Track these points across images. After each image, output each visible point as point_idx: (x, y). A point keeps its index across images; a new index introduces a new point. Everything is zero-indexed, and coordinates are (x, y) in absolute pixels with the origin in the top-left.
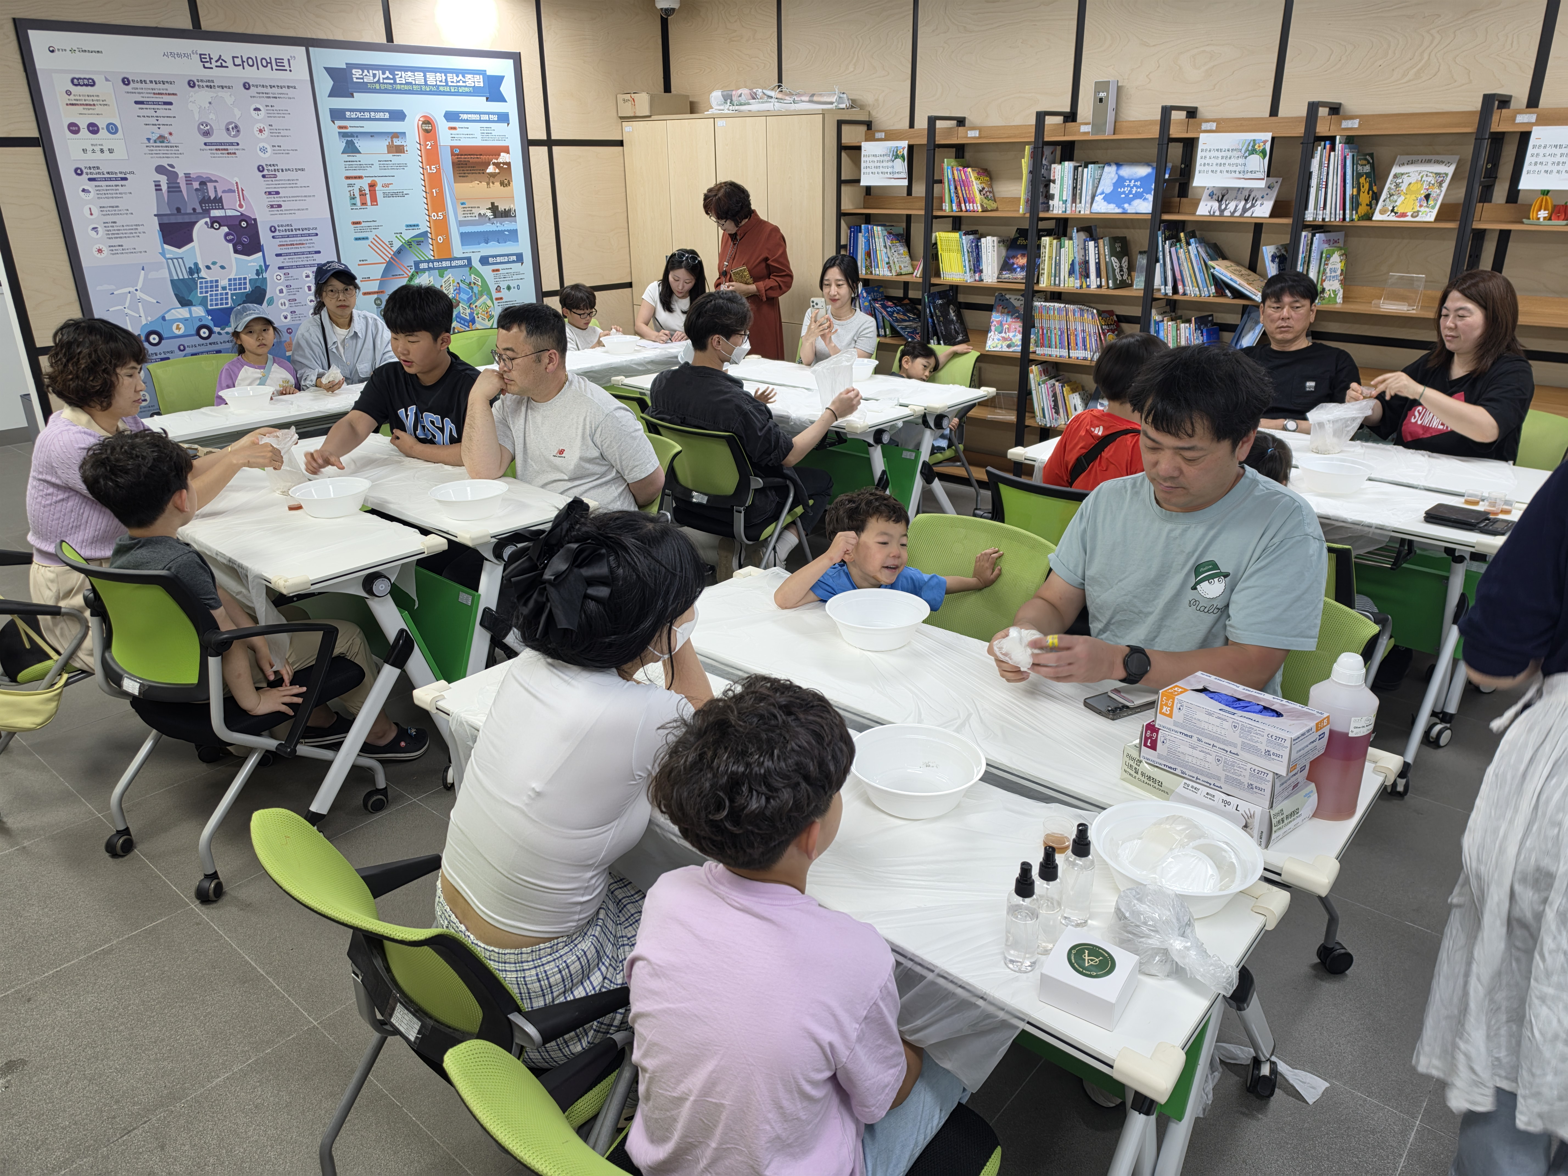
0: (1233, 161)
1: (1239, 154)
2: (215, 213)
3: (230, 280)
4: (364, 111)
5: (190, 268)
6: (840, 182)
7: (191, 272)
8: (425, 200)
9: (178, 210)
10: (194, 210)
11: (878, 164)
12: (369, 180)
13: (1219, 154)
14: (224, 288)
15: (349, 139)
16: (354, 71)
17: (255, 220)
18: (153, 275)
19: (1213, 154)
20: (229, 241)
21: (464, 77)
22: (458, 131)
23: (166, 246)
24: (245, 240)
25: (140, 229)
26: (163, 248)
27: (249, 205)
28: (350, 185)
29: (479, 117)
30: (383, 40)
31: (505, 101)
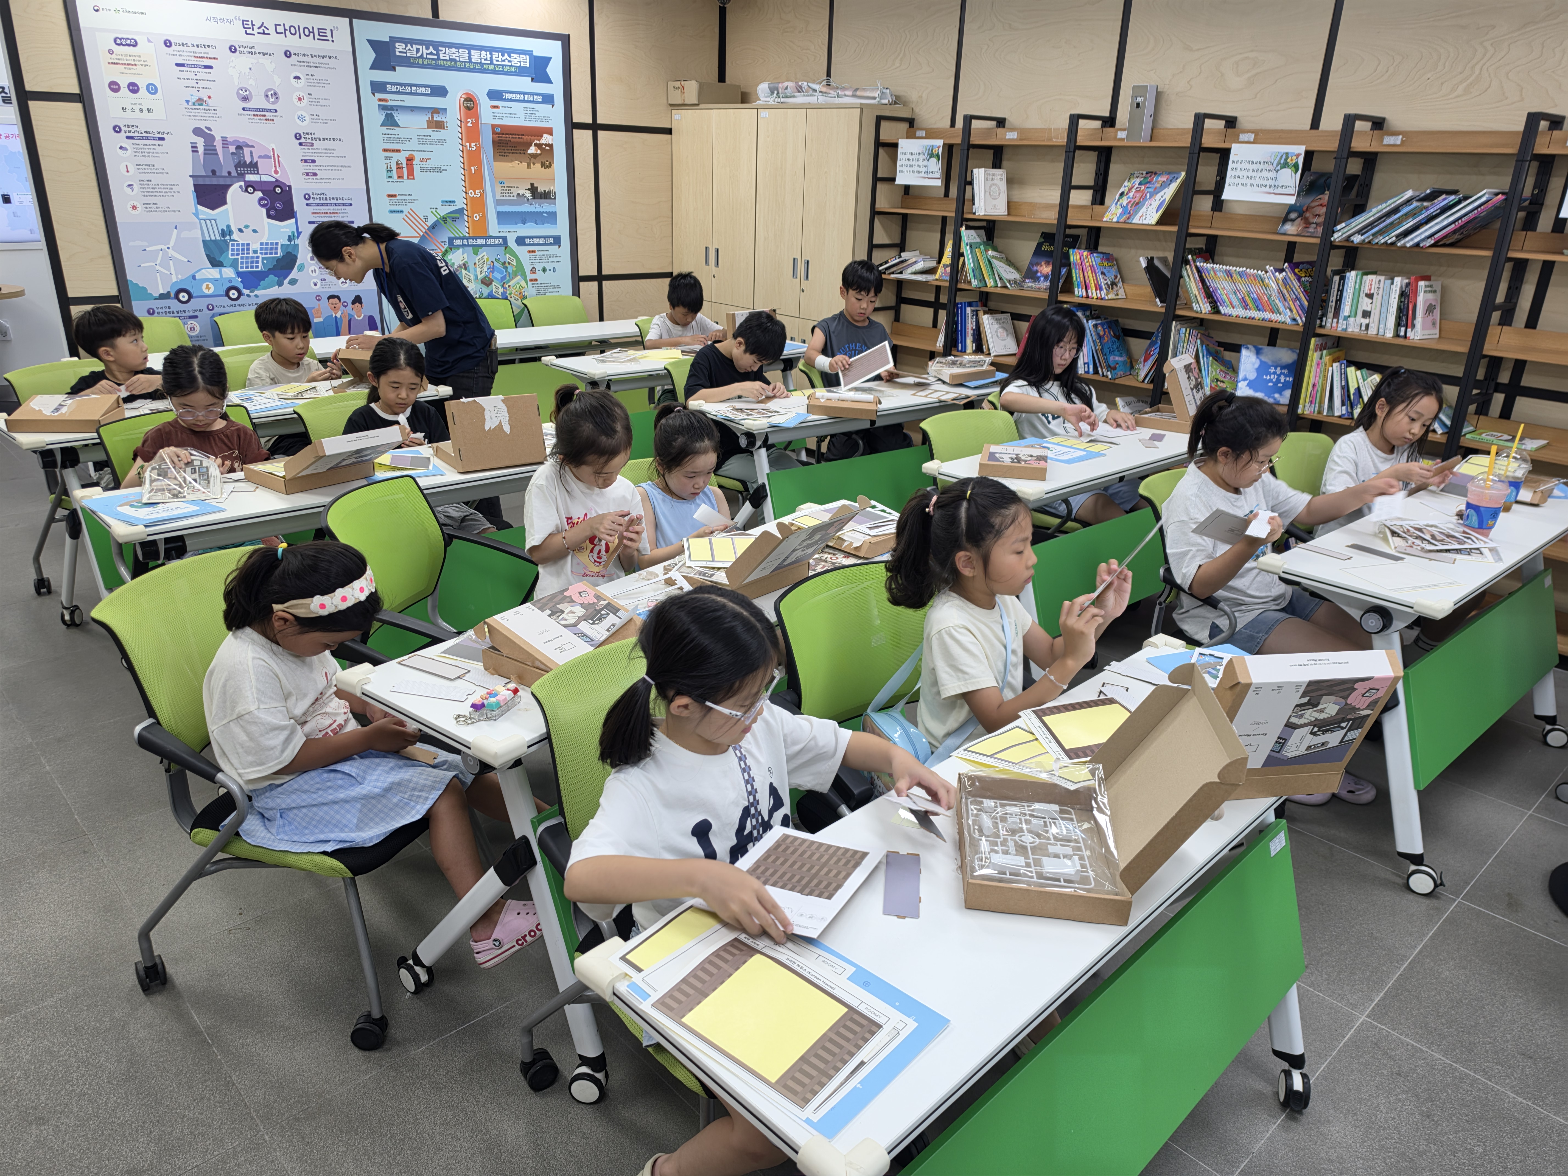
0: (1264, 174)
1: (1271, 167)
2: (250, 178)
3: (261, 244)
4: (405, 85)
5: (223, 230)
6: (876, 180)
7: (223, 233)
8: (463, 177)
9: (214, 172)
10: (229, 173)
11: (914, 163)
12: (407, 154)
13: (1251, 167)
14: (255, 252)
15: (389, 112)
16: (397, 45)
17: (290, 187)
18: (185, 234)
19: (1244, 166)
20: (263, 206)
21: (510, 56)
22: (501, 110)
23: (199, 207)
24: (279, 205)
25: (175, 188)
26: (196, 209)
27: (284, 171)
28: (387, 158)
29: (523, 97)
30: (429, 15)
31: (551, 82)
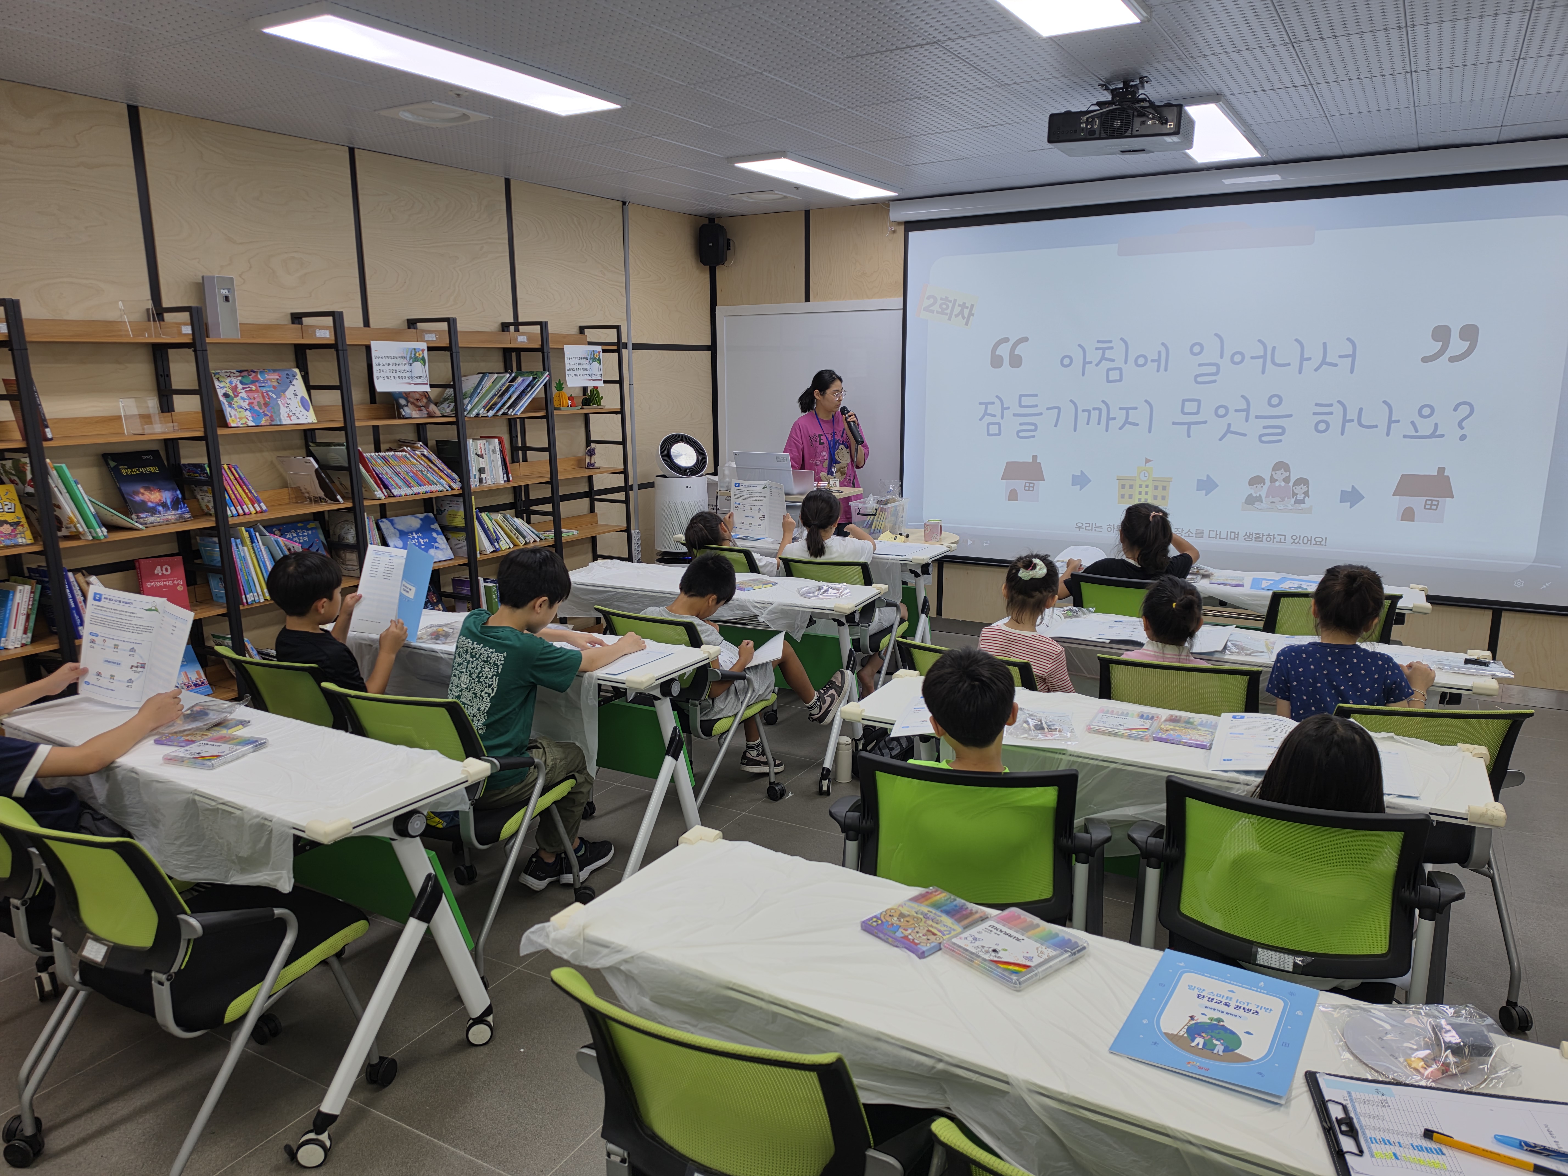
0: (402, 368)
1: (405, 361)
13: (390, 361)
19: (385, 361)
